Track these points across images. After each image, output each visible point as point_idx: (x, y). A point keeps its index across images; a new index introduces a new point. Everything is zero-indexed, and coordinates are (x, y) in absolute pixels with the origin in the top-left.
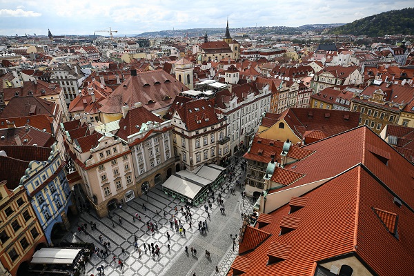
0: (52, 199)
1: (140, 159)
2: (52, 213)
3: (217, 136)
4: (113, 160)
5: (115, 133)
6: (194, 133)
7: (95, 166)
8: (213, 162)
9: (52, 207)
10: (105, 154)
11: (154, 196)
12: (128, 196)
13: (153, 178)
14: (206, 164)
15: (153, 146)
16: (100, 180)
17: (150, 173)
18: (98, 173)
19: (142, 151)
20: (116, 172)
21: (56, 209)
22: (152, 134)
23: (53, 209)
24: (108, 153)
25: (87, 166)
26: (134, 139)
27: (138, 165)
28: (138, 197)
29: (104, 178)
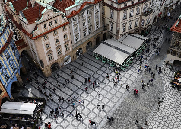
0: (8, 64)
1: (76, 29)
2: (9, 75)
3: (142, 8)
4: (54, 30)
5: (52, 4)
6: (122, 6)
7: (40, 36)
8: (136, 31)
9: (9, 70)
10: (48, 25)
11: (87, 60)
12: (66, 61)
13: (85, 45)
14: (130, 34)
15: (86, 17)
16: (45, 48)
17: (83, 41)
18: (43, 42)
19: (78, 22)
20: (57, 41)
21: (12, 71)
22: (86, 6)
23: (10, 72)
24: (51, 24)
25: (34, 36)
26: (71, 11)
27: (74, 34)
28: (74, 61)
29: (48, 46)
